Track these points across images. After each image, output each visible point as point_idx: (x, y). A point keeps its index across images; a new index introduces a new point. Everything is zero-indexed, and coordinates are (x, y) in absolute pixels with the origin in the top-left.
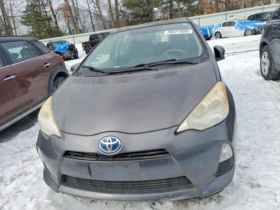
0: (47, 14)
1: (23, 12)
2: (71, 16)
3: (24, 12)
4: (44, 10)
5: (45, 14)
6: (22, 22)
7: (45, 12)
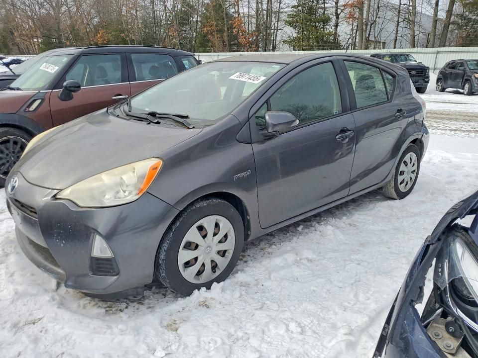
0: (326, 12)
1: (292, 7)
2: (360, 17)
3: (294, 7)
4: (323, 5)
5: (322, 11)
6: (286, 22)
7: (324, 8)
